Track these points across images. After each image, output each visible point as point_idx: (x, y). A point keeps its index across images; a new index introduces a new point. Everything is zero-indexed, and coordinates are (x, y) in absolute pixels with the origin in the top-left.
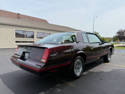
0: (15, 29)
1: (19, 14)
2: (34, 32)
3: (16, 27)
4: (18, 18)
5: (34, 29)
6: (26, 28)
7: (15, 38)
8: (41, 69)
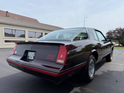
0: (4, 28)
1: (7, 12)
2: (25, 31)
3: (6, 25)
4: (6, 16)
5: (26, 28)
6: (16, 27)
7: (4, 37)
8: (60, 73)
